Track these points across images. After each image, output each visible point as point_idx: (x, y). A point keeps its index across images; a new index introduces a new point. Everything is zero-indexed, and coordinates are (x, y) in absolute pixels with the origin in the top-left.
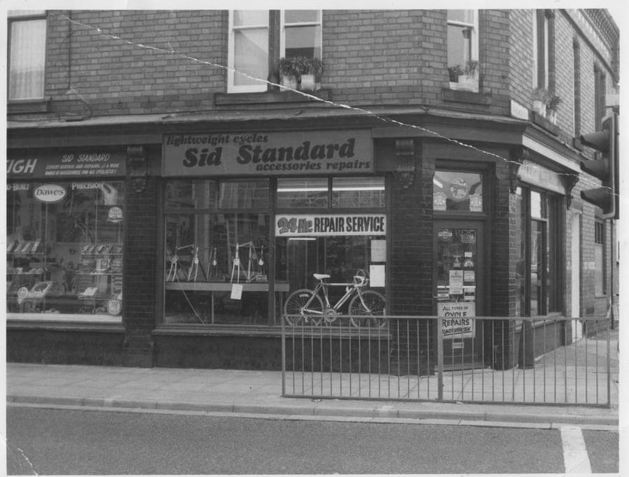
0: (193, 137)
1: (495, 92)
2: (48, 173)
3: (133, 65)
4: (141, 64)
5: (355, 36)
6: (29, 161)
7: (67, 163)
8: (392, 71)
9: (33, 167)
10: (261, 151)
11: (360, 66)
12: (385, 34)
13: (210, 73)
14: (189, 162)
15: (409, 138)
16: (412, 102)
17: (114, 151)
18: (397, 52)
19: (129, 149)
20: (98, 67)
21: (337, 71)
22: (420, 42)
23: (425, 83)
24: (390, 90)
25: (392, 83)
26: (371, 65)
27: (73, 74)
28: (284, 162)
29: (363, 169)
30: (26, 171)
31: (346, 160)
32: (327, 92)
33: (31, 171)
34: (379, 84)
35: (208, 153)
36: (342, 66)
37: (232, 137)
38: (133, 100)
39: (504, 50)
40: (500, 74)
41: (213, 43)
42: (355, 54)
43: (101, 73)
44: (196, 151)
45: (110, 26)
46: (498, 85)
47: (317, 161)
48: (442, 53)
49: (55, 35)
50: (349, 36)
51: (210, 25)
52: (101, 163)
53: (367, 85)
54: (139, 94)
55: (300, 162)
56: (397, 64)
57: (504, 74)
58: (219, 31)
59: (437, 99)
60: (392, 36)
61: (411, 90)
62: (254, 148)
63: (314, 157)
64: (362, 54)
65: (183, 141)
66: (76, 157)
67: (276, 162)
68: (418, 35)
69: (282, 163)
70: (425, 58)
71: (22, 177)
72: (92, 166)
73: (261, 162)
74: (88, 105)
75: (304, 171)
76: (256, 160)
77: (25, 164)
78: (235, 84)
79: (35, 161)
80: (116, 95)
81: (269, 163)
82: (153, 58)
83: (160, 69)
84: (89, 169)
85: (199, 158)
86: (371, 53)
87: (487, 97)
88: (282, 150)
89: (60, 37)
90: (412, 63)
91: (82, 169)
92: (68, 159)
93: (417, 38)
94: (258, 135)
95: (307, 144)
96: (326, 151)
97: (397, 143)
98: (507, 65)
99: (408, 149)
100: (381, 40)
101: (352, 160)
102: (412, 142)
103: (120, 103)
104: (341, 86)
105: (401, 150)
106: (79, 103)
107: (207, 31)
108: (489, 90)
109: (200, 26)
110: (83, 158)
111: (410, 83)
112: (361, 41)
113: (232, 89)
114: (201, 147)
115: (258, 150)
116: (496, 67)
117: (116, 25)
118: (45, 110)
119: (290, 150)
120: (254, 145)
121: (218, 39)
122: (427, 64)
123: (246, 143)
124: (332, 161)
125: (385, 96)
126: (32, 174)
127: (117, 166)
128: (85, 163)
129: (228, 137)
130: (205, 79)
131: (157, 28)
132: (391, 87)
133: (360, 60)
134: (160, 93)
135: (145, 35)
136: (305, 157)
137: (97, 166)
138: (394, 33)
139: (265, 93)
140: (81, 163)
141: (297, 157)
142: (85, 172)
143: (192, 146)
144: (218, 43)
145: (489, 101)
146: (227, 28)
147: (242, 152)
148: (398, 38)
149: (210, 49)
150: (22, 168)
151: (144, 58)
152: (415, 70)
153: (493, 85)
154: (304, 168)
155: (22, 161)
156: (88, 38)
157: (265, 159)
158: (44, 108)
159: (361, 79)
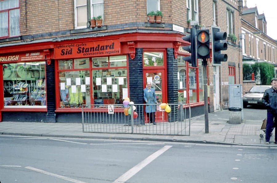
0: (63, 45)
1: (166, 22)
2: (22, 60)
3: (45, 22)
4: (48, 21)
5: (114, 6)
6: (16, 56)
7: (27, 56)
8: (127, 17)
9: (18, 58)
10: (84, 49)
11: (116, 16)
12: (124, 4)
13: (69, 23)
14: (62, 54)
15: (132, 41)
16: (134, 28)
17: (41, 51)
18: (128, 11)
19: (44, 50)
20: (35, 23)
21: (109, 19)
22: (136, 6)
23: (138, 21)
24: (126, 24)
25: (127, 22)
26: (120, 16)
27: (28, 26)
28: (92, 52)
29: (117, 53)
30: (16, 60)
31: (111, 50)
32: (105, 27)
33: (17, 59)
34: (122, 22)
35: (68, 51)
36: (110, 17)
37: (75, 44)
38: (45, 34)
39: (170, 7)
40: (168, 15)
41: (69, 12)
42: (114, 12)
43: (36, 25)
44: (64, 50)
45: (38, 9)
46: (167, 19)
47: (102, 51)
48: (144, 10)
49: (22, 14)
50: (112, 6)
51: (68, 6)
52: (37, 56)
53: (119, 23)
54: (47, 32)
55: (97, 52)
56: (129, 15)
57: (170, 15)
58: (71, 8)
59: (143, 26)
60: (126, 5)
61: (133, 24)
62: (82, 48)
63: (101, 50)
64: (117, 12)
65: (60, 47)
66: (30, 54)
67: (89, 52)
68: (135, 4)
69: (91, 52)
70: (137, 12)
71: (15, 62)
72: (35, 57)
73: (85, 53)
74: (32, 36)
75: (98, 55)
76: (83, 52)
77: (15, 57)
78: (78, 26)
79: (18, 56)
80: (41, 32)
81: (87, 53)
82: (51, 19)
83: (53, 23)
84: (34, 58)
85: (65, 53)
86: (120, 12)
87: (163, 24)
88: (91, 48)
89: (23, 14)
90: (134, 14)
91: (32, 58)
92: (27, 55)
93: (135, 5)
94: (83, 43)
95: (99, 45)
96: (105, 47)
97: (128, 43)
98: (171, 12)
99: (132, 45)
100: (122, 7)
101: (113, 50)
102: (133, 42)
103: (42, 35)
104: (110, 24)
105: (130, 45)
106: (30, 36)
107: (67, 8)
108: (164, 22)
109: (65, 7)
110: (32, 54)
111: (132, 21)
112: (117, 8)
113: (77, 28)
114: (65, 48)
115: (83, 49)
116: (166, 13)
117: (40, 9)
118: (20, 39)
119: (93, 48)
120: (82, 47)
121: (71, 11)
122: (139, 14)
123: (80, 46)
124: (107, 51)
125: (124, 27)
126: (17, 61)
127: (42, 56)
128: (32, 56)
129: (74, 45)
130: (68, 25)
131: (52, 9)
132: (126, 23)
133: (116, 14)
134: (54, 31)
135: (48, 11)
136: (98, 50)
137: (36, 57)
138: (127, 4)
139: (86, 28)
140: (31, 56)
141: (96, 50)
142: (33, 59)
143: (63, 48)
144: (71, 12)
145: (164, 26)
146: (74, 7)
147: (79, 49)
148: (128, 6)
149: (68, 15)
150: (14, 58)
151: (49, 19)
152: (135, 16)
153: (166, 19)
154: (98, 54)
155: (14, 56)
156: (32, 14)
157: (86, 51)
158: (19, 39)
159: (117, 21)
